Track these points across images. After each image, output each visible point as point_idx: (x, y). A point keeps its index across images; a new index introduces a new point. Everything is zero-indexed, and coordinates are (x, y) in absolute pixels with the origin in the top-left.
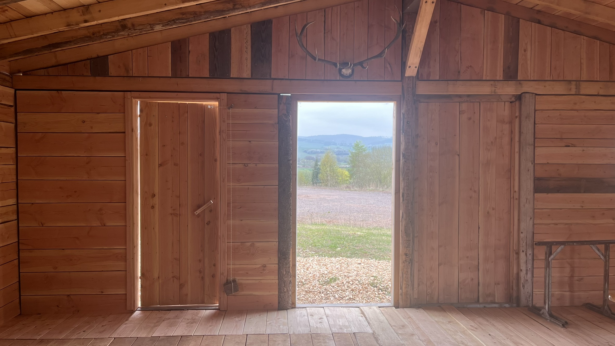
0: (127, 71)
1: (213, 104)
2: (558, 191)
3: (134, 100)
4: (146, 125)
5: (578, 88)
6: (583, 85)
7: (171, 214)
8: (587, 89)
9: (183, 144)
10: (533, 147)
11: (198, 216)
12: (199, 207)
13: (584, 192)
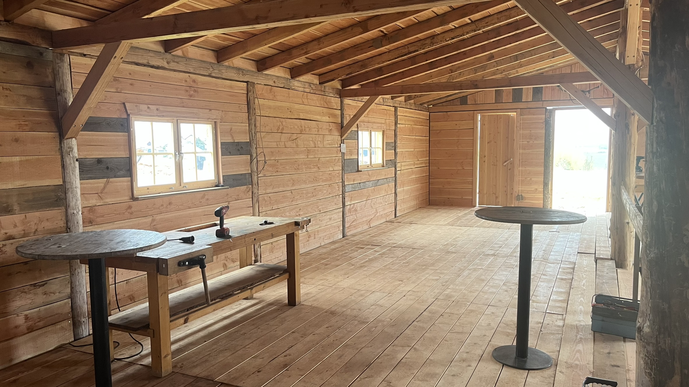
0: (475, 102)
1: (513, 114)
3: (478, 114)
4: (482, 125)
7: (493, 165)
9: (499, 133)
11: (505, 166)
12: (506, 162)
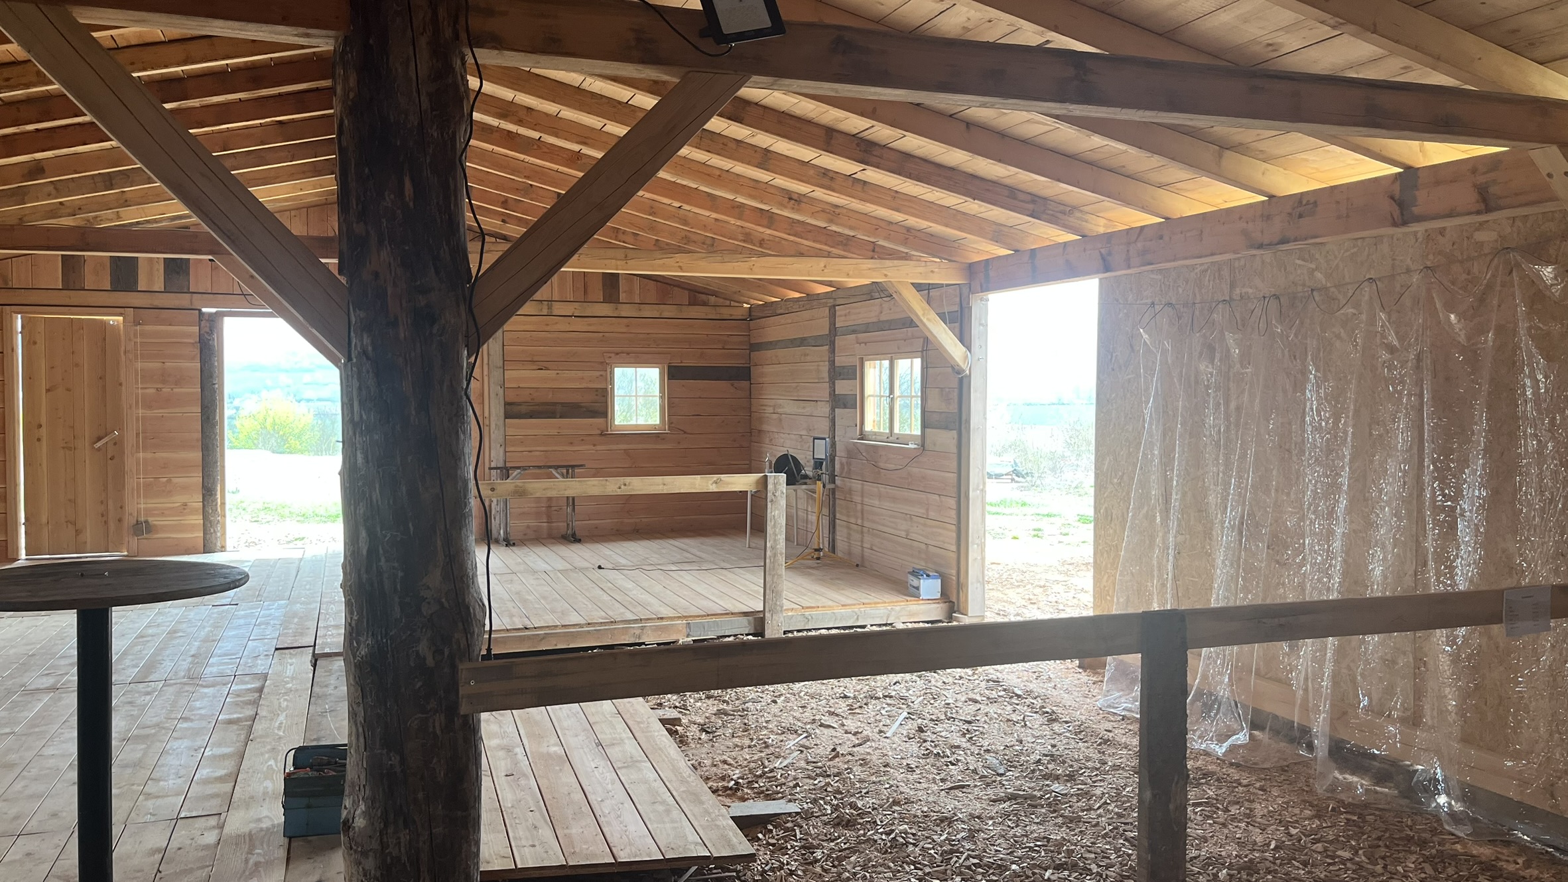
0: (6, 282)
1: (115, 320)
2: (531, 417)
3: (14, 315)
4: (29, 343)
5: (550, 308)
6: (556, 306)
7: (63, 448)
8: (559, 309)
9: (77, 365)
10: (502, 370)
11: (99, 449)
12: (99, 439)
13: (560, 417)
